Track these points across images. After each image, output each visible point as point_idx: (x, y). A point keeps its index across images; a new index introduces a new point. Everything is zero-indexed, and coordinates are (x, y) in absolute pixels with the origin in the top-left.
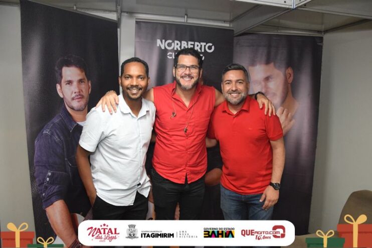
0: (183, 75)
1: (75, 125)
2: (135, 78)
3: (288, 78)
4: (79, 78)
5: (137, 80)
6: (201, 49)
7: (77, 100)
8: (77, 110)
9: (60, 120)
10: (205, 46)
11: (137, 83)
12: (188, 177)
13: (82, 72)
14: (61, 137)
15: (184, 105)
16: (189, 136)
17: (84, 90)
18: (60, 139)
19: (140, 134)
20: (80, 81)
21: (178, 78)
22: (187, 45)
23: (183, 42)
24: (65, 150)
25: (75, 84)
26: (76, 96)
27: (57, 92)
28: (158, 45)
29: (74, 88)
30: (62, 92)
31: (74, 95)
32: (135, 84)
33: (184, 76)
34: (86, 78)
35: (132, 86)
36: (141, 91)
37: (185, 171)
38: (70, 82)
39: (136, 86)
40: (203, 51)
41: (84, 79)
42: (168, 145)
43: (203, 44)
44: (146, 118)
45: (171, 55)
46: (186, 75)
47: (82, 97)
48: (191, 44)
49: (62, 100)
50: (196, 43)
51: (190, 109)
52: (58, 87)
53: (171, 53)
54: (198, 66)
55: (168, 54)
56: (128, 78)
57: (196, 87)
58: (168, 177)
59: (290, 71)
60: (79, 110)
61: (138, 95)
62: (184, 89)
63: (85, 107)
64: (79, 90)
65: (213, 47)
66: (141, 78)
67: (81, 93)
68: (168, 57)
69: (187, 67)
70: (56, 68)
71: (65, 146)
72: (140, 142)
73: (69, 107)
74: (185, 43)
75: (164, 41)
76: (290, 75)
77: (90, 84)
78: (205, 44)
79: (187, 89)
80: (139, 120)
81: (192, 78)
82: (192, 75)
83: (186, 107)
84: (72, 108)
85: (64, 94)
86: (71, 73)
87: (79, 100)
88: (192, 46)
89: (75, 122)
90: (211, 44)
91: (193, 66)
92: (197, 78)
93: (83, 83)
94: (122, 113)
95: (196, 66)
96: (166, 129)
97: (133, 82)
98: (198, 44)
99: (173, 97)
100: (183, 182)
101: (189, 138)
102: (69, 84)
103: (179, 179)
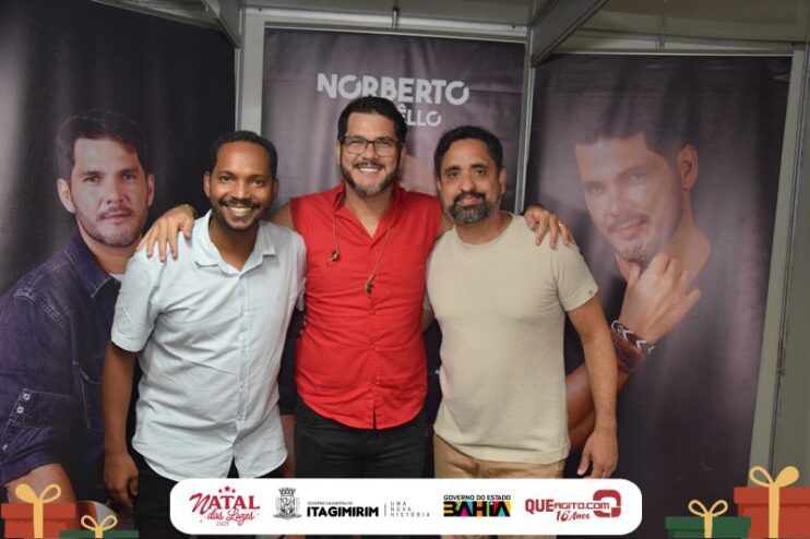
0: (360, 159)
1: (105, 281)
3: (682, 173)
4: (122, 166)
5: (246, 186)
6: (432, 95)
7: (113, 220)
8: (112, 246)
9: (65, 268)
10: (444, 89)
11: (247, 193)
13: (130, 151)
15: (364, 232)
16: (377, 307)
17: (134, 198)
18: (63, 314)
19: (244, 310)
20: (124, 175)
21: (349, 167)
22: (397, 86)
23: (385, 80)
24: (73, 340)
25: (109, 180)
26: (110, 210)
27: (58, 197)
28: (320, 88)
29: (107, 190)
30: (72, 200)
31: (104, 208)
33: (362, 164)
34: (140, 168)
38: (94, 177)
39: (245, 201)
40: (438, 100)
41: (135, 170)
43: (439, 84)
46: (367, 162)
47: (128, 213)
48: (407, 85)
49: (72, 218)
50: (421, 82)
51: (376, 243)
52: (62, 186)
54: (396, 139)
59: (689, 155)
60: (117, 245)
61: (249, 222)
62: (363, 194)
63: (136, 238)
64: (119, 194)
65: (466, 92)
66: (258, 183)
67: (126, 204)
69: (369, 142)
70: (59, 141)
73: (90, 236)
74: (391, 81)
75: (334, 77)
76: (691, 167)
77: (151, 183)
78: (444, 83)
79: (369, 193)
80: (245, 278)
81: (381, 167)
82: (381, 161)
83: (369, 236)
84: (100, 240)
85: (78, 204)
87: (121, 219)
88: (409, 90)
89: (106, 273)
90: (460, 84)
91: (382, 140)
92: (394, 167)
93: (132, 181)
95: (391, 140)
97: (235, 191)
98: (426, 83)
99: (338, 213)
100: (368, 423)
101: (377, 313)
102: (92, 180)
103: (360, 419)
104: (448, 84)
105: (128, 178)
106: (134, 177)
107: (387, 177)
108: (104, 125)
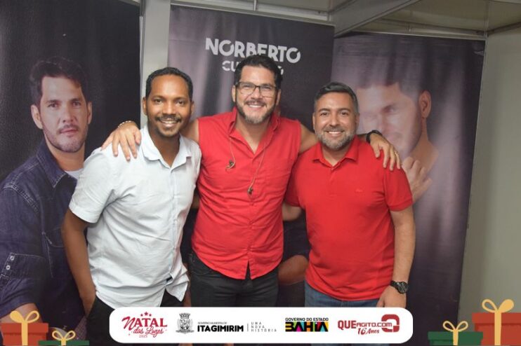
0: (249, 99)
1: (62, 176)
2: (170, 103)
3: (422, 108)
4: (72, 96)
5: (173, 105)
6: (278, 56)
7: (67, 134)
8: (67, 151)
9: (36, 167)
10: (285, 52)
11: (173, 110)
12: (251, 268)
13: (77, 86)
14: (37, 196)
15: (249, 149)
16: (256, 200)
17: (79, 118)
18: (35, 199)
19: (174, 195)
20: (74, 102)
21: (241, 104)
22: (256, 49)
23: (249, 44)
24: (42, 217)
25: (64, 106)
26: (65, 127)
28: (207, 48)
29: (63, 113)
30: (41, 120)
31: (61, 125)
32: (169, 111)
33: (251, 102)
34: (83, 98)
35: (165, 115)
36: (179, 125)
37: (246, 257)
38: (55, 104)
39: (172, 116)
40: (282, 60)
41: (80, 99)
42: (221, 215)
43: (283, 49)
44: (185, 169)
45: (228, 66)
46: (254, 101)
47: (75, 129)
48: (262, 49)
50: (271, 47)
51: (258, 156)
52: (34, 110)
53: (229, 62)
54: (275, 86)
55: (224, 63)
56: (159, 101)
57: (270, 120)
58: (218, 267)
59: (426, 97)
60: (69, 151)
61: (175, 131)
62: (250, 123)
63: (81, 146)
64: (71, 116)
65: (299, 55)
66: (181, 103)
67: (75, 123)
68: (224, 68)
69: (256, 87)
70: (32, 79)
71: (42, 212)
72: (174, 208)
73: (53, 145)
74: (253, 45)
75: (217, 41)
76: (427, 104)
77: (90, 108)
78: (285, 48)
79: (255, 122)
80: (174, 173)
81: (264, 104)
82: (264, 100)
83: (252, 152)
84: (58, 148)
85: (45, 123)
86: (57, 88)
87: (72, 133)
88: (264, 52)
89: (62, 170)
90: (295, 50)
91: (265, 86)
92: (273, 104)
93: (78, 106)
94: (146, 159)
95: (272, 86)
96: (217, 188)
97: (166, 109)
98: (274, 47)
99: (232, 135)
100: (243, 276)
101: (255, 204)
102: (53, 106)
103: (236, 272)
104: (288, 49)
105: (76, 104)
106: (80, 104)
107: (268, 111)
108: (61, 68)
